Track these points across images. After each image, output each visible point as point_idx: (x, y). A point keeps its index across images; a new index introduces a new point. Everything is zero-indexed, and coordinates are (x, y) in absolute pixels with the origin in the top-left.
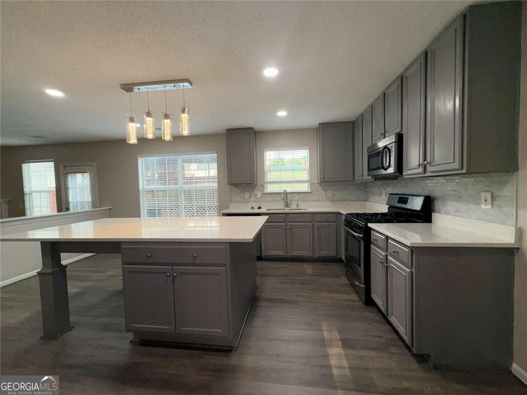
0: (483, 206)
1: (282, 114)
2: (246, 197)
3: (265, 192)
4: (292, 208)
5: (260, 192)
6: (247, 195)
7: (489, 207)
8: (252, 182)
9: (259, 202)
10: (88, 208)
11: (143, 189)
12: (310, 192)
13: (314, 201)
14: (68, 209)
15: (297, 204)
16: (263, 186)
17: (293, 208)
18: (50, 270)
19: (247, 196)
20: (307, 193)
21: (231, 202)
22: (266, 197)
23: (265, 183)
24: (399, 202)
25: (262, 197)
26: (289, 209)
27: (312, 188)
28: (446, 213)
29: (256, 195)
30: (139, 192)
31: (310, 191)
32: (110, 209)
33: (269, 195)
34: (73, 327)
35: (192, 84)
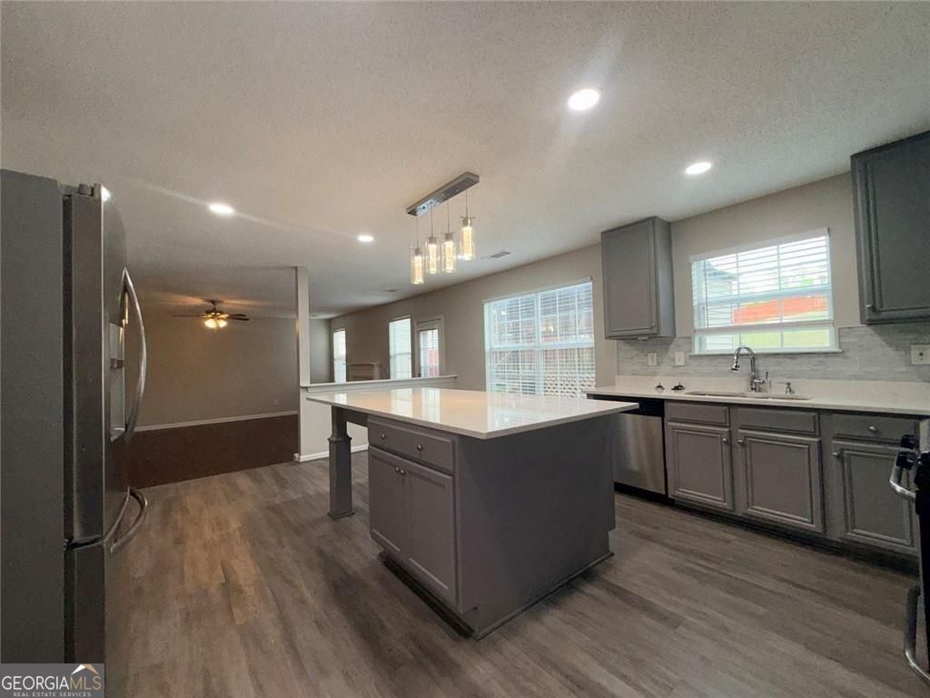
1: (699, 168)
2: (650, 364)
3: (696, 352)
4: (774, 393)
5: (683, 353)
6: (652, 359)
8: (655, 331)
9: (682, 374)
10: (436, 375)
11: (491, 349)
12: (834, 353)
14: (420, 375)
15: (789, 384)
16: (689, 340)
17: (775, 395)
18: (334, 439)
19: (653, 361)
20: (826, 354)
21: (619, 374)
23: (695, 331)
25: (686, 364)
26: (759, 394)
27: (843, 340)
29: (673, 360)
30: (484, 354)
31: (836, 349)
32: (455, 377)
33: (706, 361)
34: (353, 514)
35: (478, 177)
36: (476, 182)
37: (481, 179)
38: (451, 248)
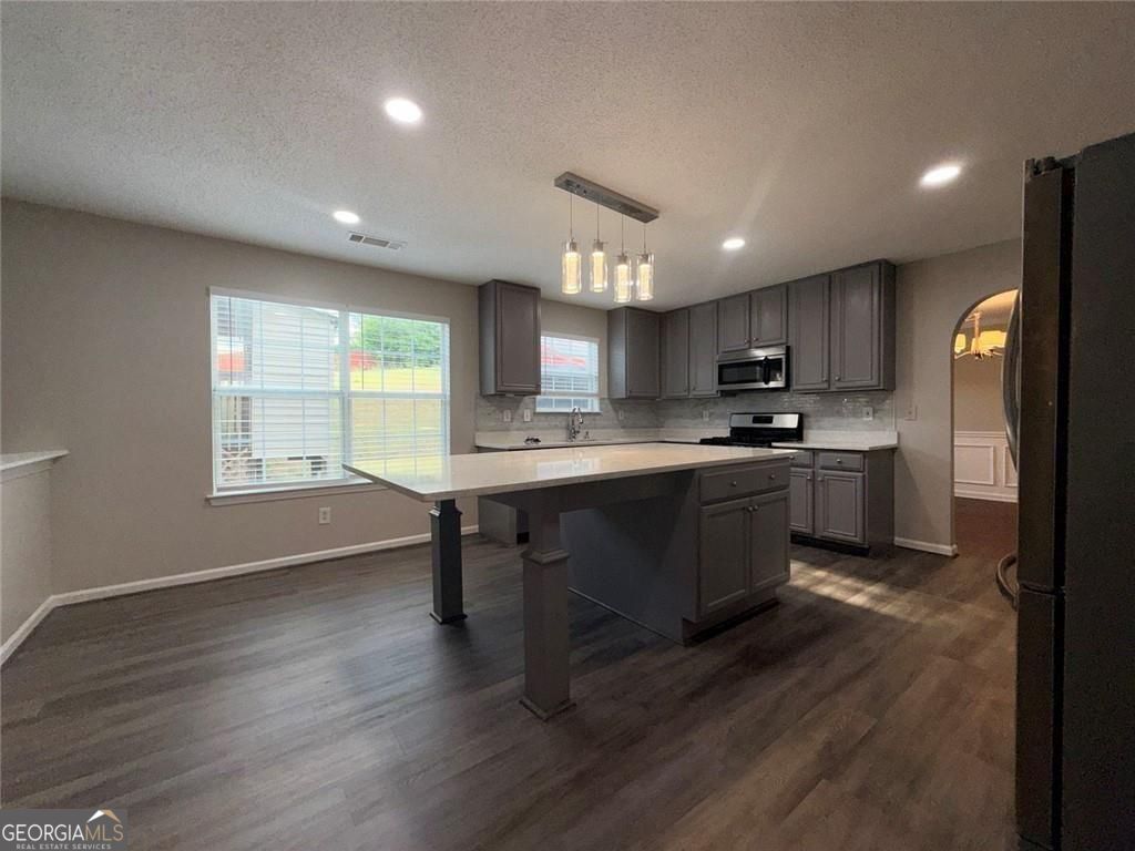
0: (865, 419)
2: (505, 420)
3: (538, 411)
5: (528, 411)
6: (507, 416)
7: (871, 418)
9: (528, 429)
12: (598, 413)
13: (604, 428)
15: (587, 433)
16: (534, 400)
20: (595, 414)
21: (478, 430)
22: (539, 421)
24: (756, 420)
25: (532, 420)
28: (820, 428)
29: (523, 417)
31: (599, 411)
33: (543, 418)
35: (657, 212)
36: (656, 217)
37: (660, 215)
38: (626, 272)
